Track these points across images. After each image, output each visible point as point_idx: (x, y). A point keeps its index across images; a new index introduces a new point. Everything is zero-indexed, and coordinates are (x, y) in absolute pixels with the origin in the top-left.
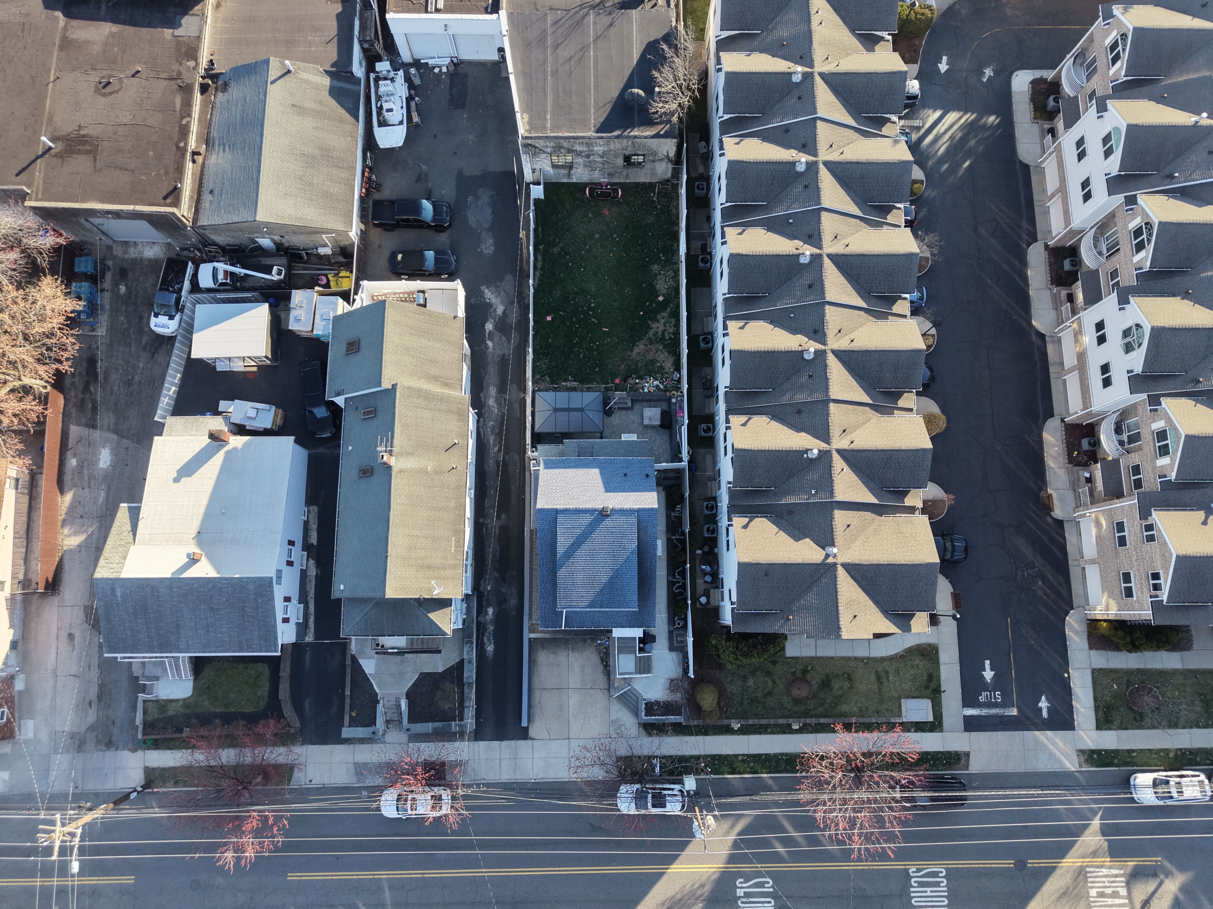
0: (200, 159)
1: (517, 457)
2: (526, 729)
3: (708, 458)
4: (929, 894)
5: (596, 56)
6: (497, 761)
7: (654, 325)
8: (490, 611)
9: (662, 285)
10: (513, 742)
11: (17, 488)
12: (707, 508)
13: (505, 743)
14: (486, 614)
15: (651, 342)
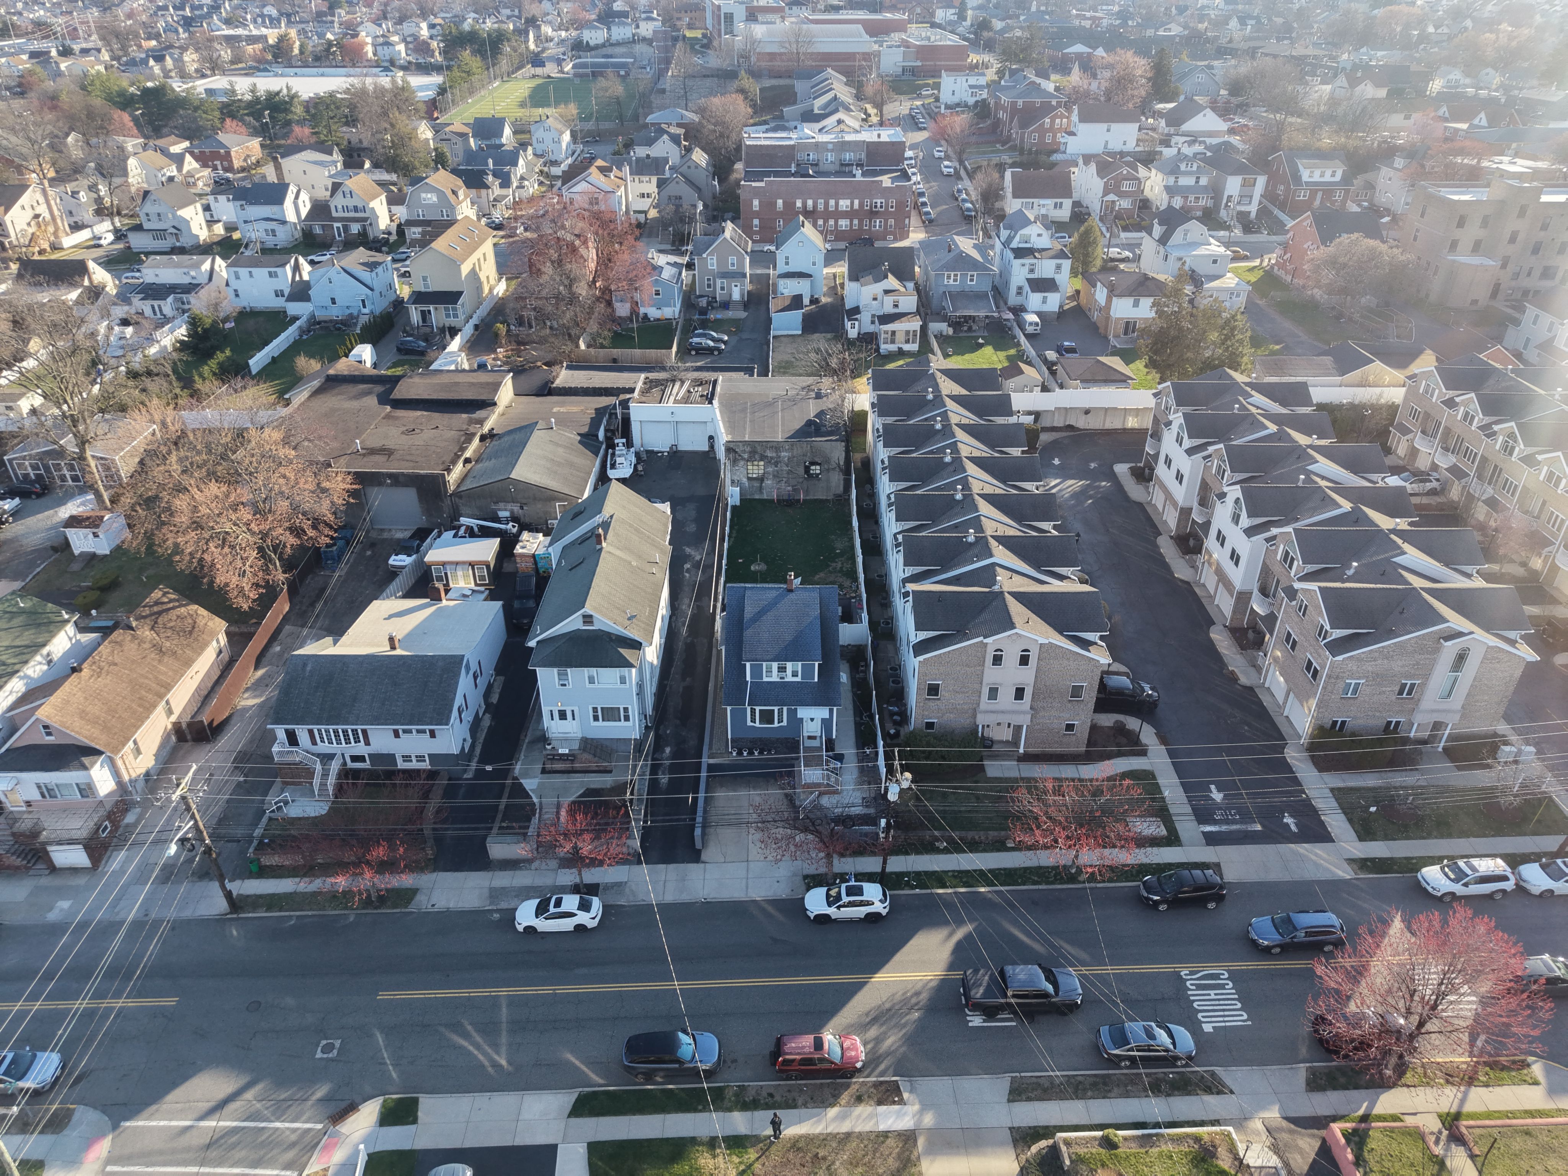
0: (469, 466)
1: (705, 641)
2: (699, 852)
3: (890, 647)
4: (1213, 997)
5: (783, 417)
6: (662, 883)
7: (834, 564)
8: (668, 750)
9: (839, 546)
10: (682, 865)
11: (218, 656)
12: (893, 682)
13: (672, 867)
14: (664, 751)
15: (831, 572)
